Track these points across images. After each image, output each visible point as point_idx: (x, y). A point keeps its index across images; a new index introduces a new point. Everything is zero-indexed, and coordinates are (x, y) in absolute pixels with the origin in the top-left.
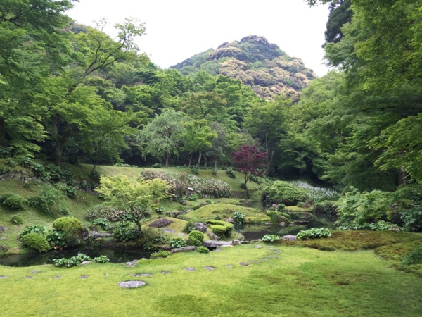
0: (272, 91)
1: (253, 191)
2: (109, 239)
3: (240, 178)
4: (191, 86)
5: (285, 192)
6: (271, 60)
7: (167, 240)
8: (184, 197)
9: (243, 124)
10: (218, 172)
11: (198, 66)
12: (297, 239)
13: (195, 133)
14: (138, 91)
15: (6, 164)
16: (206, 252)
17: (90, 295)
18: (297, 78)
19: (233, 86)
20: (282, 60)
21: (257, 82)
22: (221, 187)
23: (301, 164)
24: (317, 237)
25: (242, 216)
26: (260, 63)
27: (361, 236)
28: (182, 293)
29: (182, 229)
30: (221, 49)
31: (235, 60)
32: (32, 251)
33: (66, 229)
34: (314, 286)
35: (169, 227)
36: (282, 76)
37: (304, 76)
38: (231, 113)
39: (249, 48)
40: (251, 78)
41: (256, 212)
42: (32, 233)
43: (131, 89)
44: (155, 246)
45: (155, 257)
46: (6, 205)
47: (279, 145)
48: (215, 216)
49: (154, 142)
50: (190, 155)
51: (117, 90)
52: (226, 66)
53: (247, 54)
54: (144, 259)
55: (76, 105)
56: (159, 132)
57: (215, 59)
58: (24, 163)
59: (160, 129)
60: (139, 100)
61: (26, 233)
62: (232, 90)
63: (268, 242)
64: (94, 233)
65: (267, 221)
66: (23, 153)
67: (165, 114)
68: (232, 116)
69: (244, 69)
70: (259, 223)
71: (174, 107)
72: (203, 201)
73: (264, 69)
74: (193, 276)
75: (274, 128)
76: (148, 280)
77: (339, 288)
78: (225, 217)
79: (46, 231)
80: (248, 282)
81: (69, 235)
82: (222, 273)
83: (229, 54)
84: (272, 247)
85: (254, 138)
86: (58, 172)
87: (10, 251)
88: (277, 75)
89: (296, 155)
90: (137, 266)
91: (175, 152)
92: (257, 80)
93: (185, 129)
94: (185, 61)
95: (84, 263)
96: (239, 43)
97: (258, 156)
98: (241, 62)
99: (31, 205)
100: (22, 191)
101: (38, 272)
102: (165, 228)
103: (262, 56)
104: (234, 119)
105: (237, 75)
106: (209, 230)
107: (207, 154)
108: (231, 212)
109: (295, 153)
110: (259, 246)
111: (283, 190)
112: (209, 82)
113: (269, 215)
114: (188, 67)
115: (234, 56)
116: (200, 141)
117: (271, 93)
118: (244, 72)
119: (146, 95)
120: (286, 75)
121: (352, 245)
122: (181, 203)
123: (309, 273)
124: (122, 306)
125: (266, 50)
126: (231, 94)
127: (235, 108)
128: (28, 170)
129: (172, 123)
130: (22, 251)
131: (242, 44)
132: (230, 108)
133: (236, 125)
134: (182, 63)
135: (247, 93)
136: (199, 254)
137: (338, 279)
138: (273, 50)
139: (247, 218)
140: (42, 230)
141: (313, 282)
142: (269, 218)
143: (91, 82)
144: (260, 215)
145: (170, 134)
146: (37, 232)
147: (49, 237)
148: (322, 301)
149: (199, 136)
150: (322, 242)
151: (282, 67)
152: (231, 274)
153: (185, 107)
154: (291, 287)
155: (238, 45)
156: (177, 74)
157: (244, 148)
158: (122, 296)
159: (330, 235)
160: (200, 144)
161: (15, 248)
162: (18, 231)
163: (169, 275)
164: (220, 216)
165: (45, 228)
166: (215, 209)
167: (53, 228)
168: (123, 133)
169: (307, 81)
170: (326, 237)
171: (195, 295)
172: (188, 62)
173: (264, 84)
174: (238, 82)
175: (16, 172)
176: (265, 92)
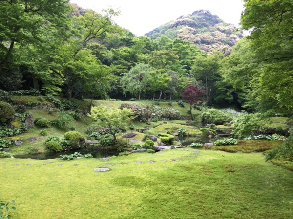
0: (213, 48)
1: (196, 116)
2: (97, 145)
3: (188, 107)
4: (157, 47)
5: (216, 116)
6: (213, 26)
7: (132, 145)
8: (149, 120)
9: (191, 71)
10: (173, 103)
11: (163, 32)
12: (214, 145)
13: (157, 78)
14: (121, 52)
15: (38, 100)
16: (153, 153)
17: (76, 175)
18: (232, 38)
19: (184, 46)
20: (221, 25)
21: (203, 42)
22: (174, 113)
23: (230, 97)
24: (228, 144)
25: (184, 131)
26: (205, 28)
27: (257, 144)
28: (130, 175)
29: (142, 139)
30: (179, 20)
31: (188, 27)
32: (52, 151)
33: (72, 138)
34: (212, 173)
35: (134, 138)
36: (220, 37)
37: (236, 36)
38: (182, 64)
39: (198, 18)
40: (199, 39)
41: (193, 128)
42: (52, 141)
43: (117, 50)
44: (124, 149)
45: (121, 155)
46: (38, 124)
47: (215, 85)
48: (167, 131)
49: (131, 84)
50: (154, 92)
51: (108, 51)
52: (182, 32)
53: (197, 23)
54: (114, 156)
55: (79, 62)
56: (134, 78)
57: (174, 27)
58: (49, 99)
59: (135, 76)
60: (122, 57)
61: (49, 140)
62: (184, 48)
63: (194, 147)
64: (90, 141)
65: (200, 134)
66: (51, 93)
67: (137, 66)
68: (184, 66)
69: (194, 33)
70: (195, 136)
71: (145, 61)
72: (162, 122)
73: (208, 32)
74: (140, 165)
75: (212, 73)
76: (112, 168)
77: (228, 174)
78: (173, 132)
79: (60, 140)
80: (172, 170)
81: (73, 142)
82: (158, 164)
83: (184, 23)
84: (196, 150)
85: (198, 80)
86: (69, 104)
87: (39, 151)
88: (217, 36)
89: (227, 91)
90: (108, 160)
91: (144, 91)
92: (203, 41)
93: (150, 76)
94: (154, 30)
95: (78, 158)
96: (191, 16)
97: (199, 92)
98: (192, 29)
99: (53, 124)
100: (48, 116)
101: (50, 163)
102: (132, 138)
103: (207, 23)
104: (185, 68)
105: (189, 38)
106: (159, 140)
107: (166, 92)
108: (177, 129)
109: (226, 90)
110: (187, 149)
111: (214, 115)
112: (169, 44)
113: (201, 131)
114: (156, 33)
115: (187, 25)
116: (160, 83)
117: (212, 49)
118: (194, 36)
119: (126, 54)
120: (224, 36)
121: (249, 149)
122: (147, 123)
123: (212, 165)
124: (93, 181)
125: (210, 19)
126: (182, 51)
127: (185, 61)
128: (51, 103)
129: (142, 72)
130: (46, 151)
131: (193, 16)
132: (182, 61)
133: (186, 72)
134: (153, 31)
135: (195, 50)
136: (148, 154)
137: (230, 169)
138: (215, 19)
139: (187, 133)
140: (57, 139)
141: (212, 170)
142: (201, 133)
143: (91, 47)
144: (196, 130)
145: (141, 79)
146: (55, 140)
147: (61, 143)
148: (213, 180)
149: (160, 80)
150: (230, 147)
151: (220, 31)
152: (163, 165)
153: (151, 61)
154: (197, 173)
155: (190, 17)
156: (147, 39)
157: (190, 87)
158: (94, 176)
159: (236, 143)
160: (160, 85)
161: (42, 150)
162: (44, 139)
163: (125, 165)
164: (170, 131)
165: (60, 138)
166: (167, 127)
167: (65, 138)
168: (109, 79)
169: (238, 39)
170: (233, 144)
171: (137, 176)
172: (157, 30)
173: (208, 43)
174: (188, 43)
175: (44, 104)
176: (208, 48)
